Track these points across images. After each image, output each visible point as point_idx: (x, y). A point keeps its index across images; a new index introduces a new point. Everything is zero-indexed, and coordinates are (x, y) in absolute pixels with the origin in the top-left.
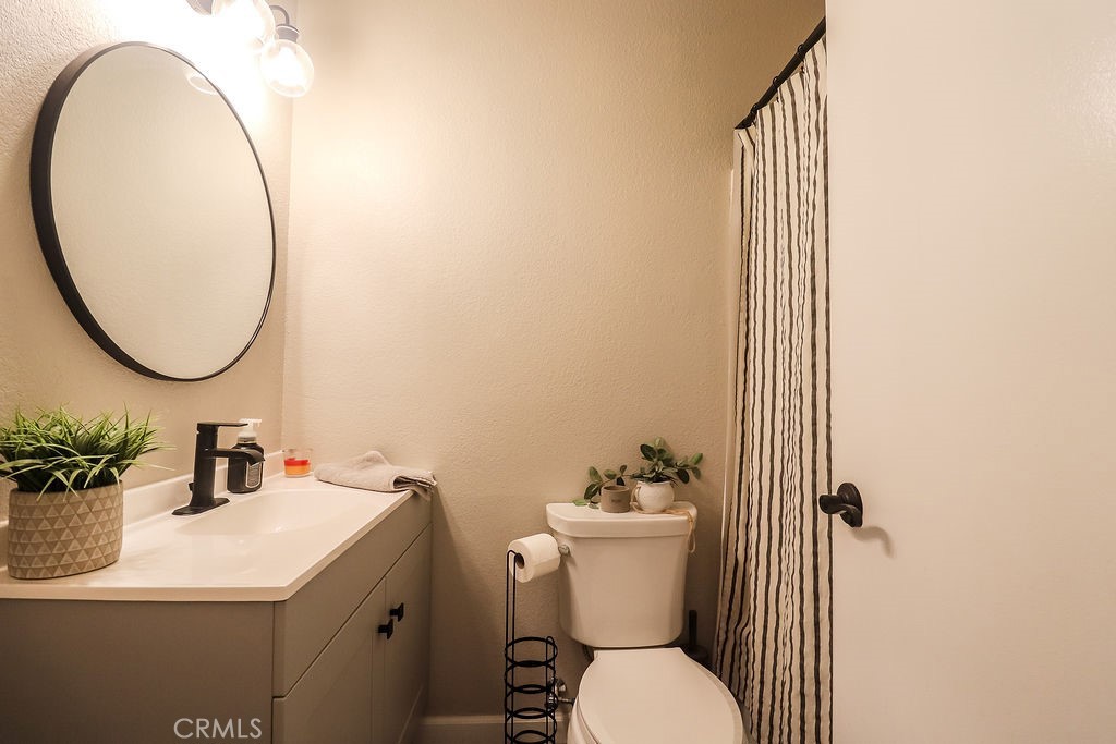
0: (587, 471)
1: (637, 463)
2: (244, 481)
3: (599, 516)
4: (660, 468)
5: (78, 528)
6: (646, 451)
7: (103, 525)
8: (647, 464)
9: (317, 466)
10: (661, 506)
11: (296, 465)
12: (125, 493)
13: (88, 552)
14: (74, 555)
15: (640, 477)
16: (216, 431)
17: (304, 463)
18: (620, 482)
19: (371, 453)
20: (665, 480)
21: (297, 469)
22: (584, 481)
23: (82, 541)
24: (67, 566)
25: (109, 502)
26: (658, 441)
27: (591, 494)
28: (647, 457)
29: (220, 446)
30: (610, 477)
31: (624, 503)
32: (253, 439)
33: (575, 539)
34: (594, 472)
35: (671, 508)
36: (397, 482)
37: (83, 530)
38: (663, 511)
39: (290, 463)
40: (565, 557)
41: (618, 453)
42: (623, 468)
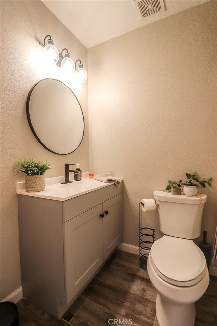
0: (168, 182)
1: (185, 180)
2: (77, 178)
3: (170, 195)
4: (193, 181)
5: (35, 183)
6: (188, 175)
7: (39, 183)
8: (188, 180)
9: (95, 176)
10: (191, 194)
11: (91, 175)
12: (45, 179)
13: (37, 188)
14: (34, 188)
15: (185, 184)
16: (69, 166)
17: (93, 175)
18: (179, 185)
19: (108, 173)
20: (194, 186)
21: (91, 176)
22: (167, 184)
23: (36, 185)
24: (33, 190)
25: (40, 178)
26: (194, 172)
27: (168, 188)
28: (188, 178)
29: (70, 169)
30: (175, 183)
31: (179, 192)
32: (79, 168)
33: (160, 201)
34: (170, 182)
35: (196, 195)
36: (108, 180)
37: (36, 183)
38: (192, 196)
39: (90, 175)
40: (157, 206)
41: (178, 176)
42: (180, 181)
